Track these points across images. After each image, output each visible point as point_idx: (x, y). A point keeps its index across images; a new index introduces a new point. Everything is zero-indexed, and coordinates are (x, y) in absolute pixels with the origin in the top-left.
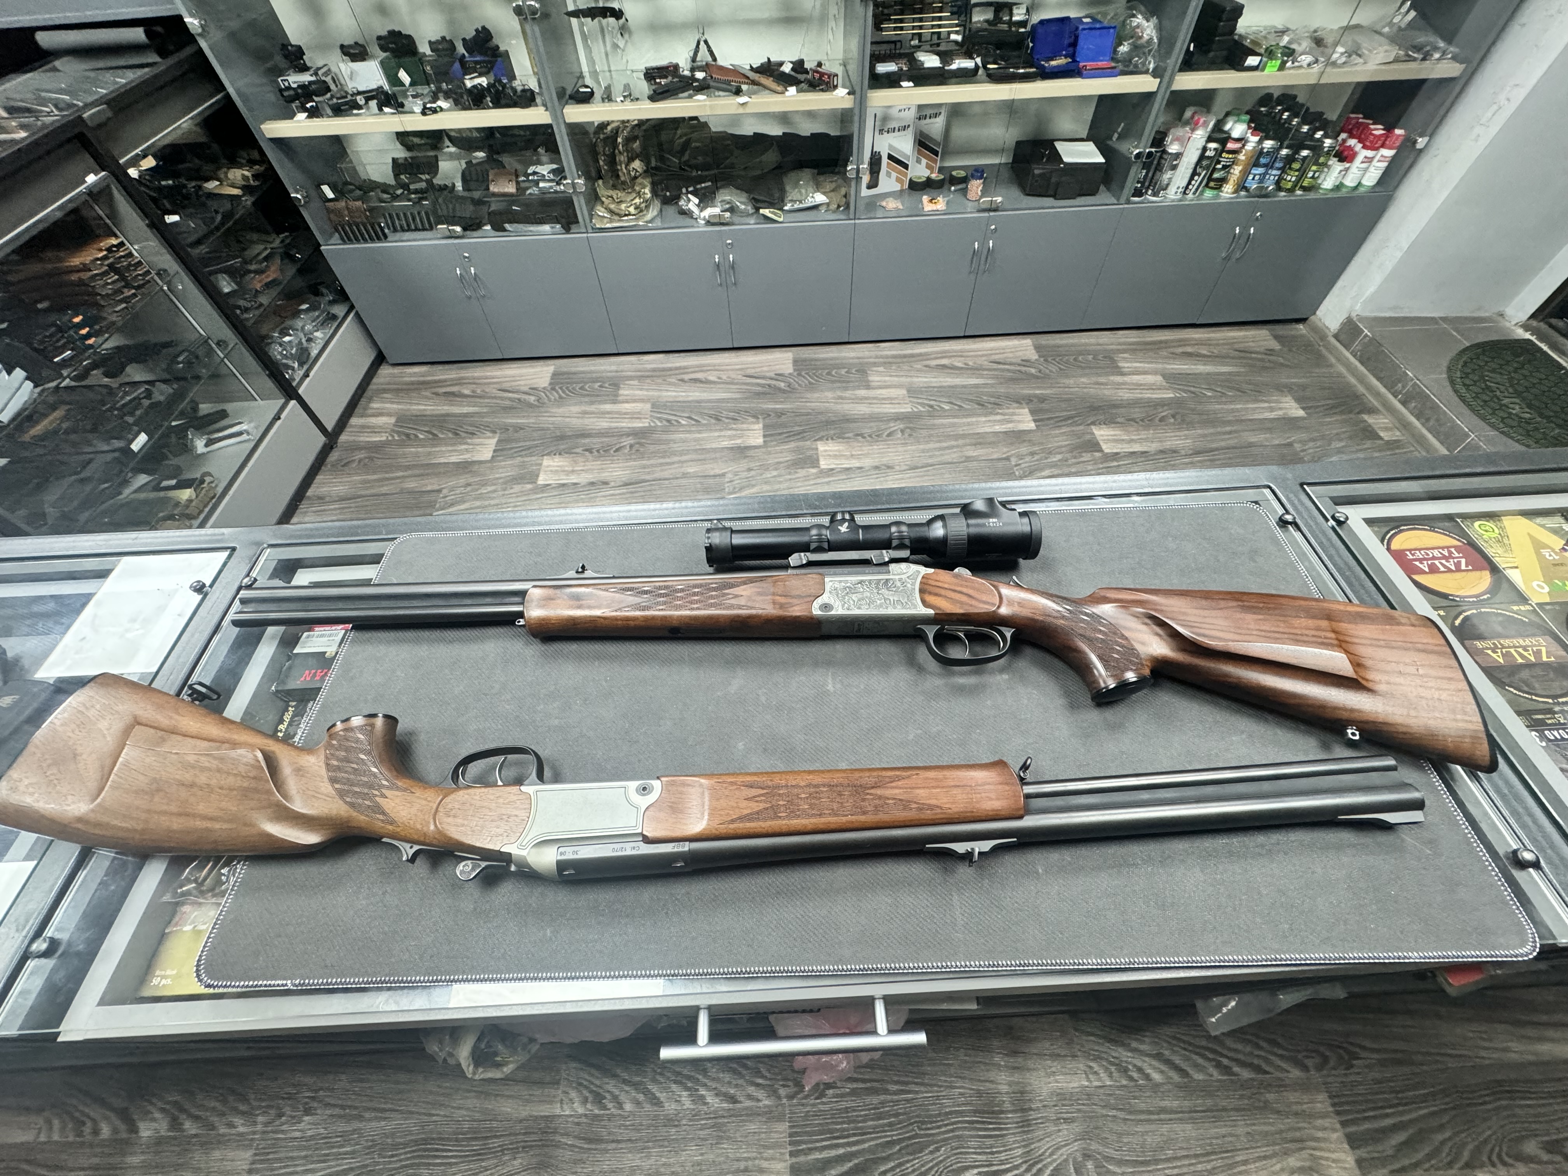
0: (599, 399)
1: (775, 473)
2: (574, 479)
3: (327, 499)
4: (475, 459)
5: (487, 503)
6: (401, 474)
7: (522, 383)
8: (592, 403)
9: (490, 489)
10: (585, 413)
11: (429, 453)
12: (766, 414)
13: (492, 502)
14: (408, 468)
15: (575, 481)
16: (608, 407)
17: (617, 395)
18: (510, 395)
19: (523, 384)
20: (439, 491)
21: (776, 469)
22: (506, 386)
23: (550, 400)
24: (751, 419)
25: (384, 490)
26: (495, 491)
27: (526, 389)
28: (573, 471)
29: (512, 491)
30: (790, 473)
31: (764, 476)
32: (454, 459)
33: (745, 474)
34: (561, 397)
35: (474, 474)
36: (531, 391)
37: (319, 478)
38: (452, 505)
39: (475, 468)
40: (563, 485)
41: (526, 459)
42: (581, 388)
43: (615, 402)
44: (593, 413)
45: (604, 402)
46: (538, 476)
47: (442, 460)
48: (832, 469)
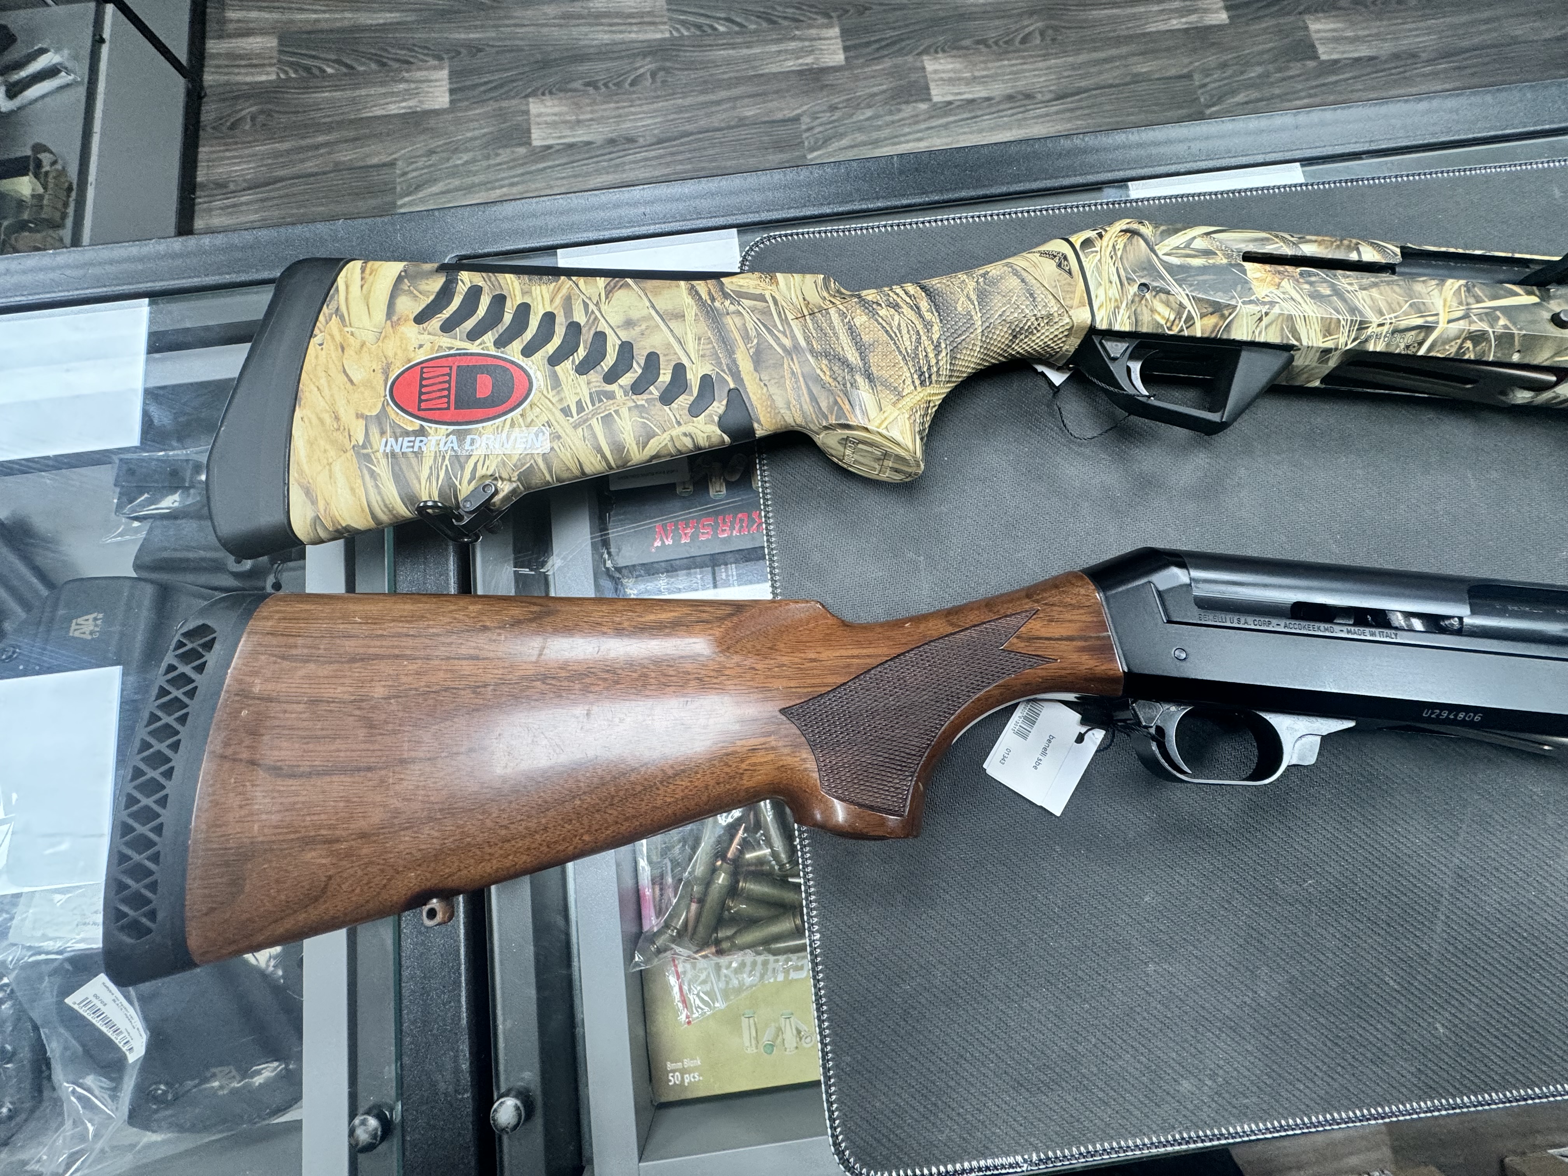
1: (869, 113)
2: (581, 135)
3: (232, 187)
4: (427, 106)
5: (468, 181)
6: (321, 139)
9: (466, 157)
11: (354, 101)
12: (843, 9)
13: (476, 180)
14: (329, 128)
15: (585, 138)
20: (392, 164)
21: (869, 106)
24: (820, 20)
25: (310, 166)
26: (474, 161)
28: (579, 122)
29: (498, 160)
30: (891, 113)
31: (855, 118)
32: (394, 109)
33: (826, 117)
35: (433, 132)
37: (204, 151)
38: (418, 188)
39: (432, 122)
40: (571, 146)
41: (505, 104)
46: (529, 131)
47: (378, 112)
48: (950, 103)
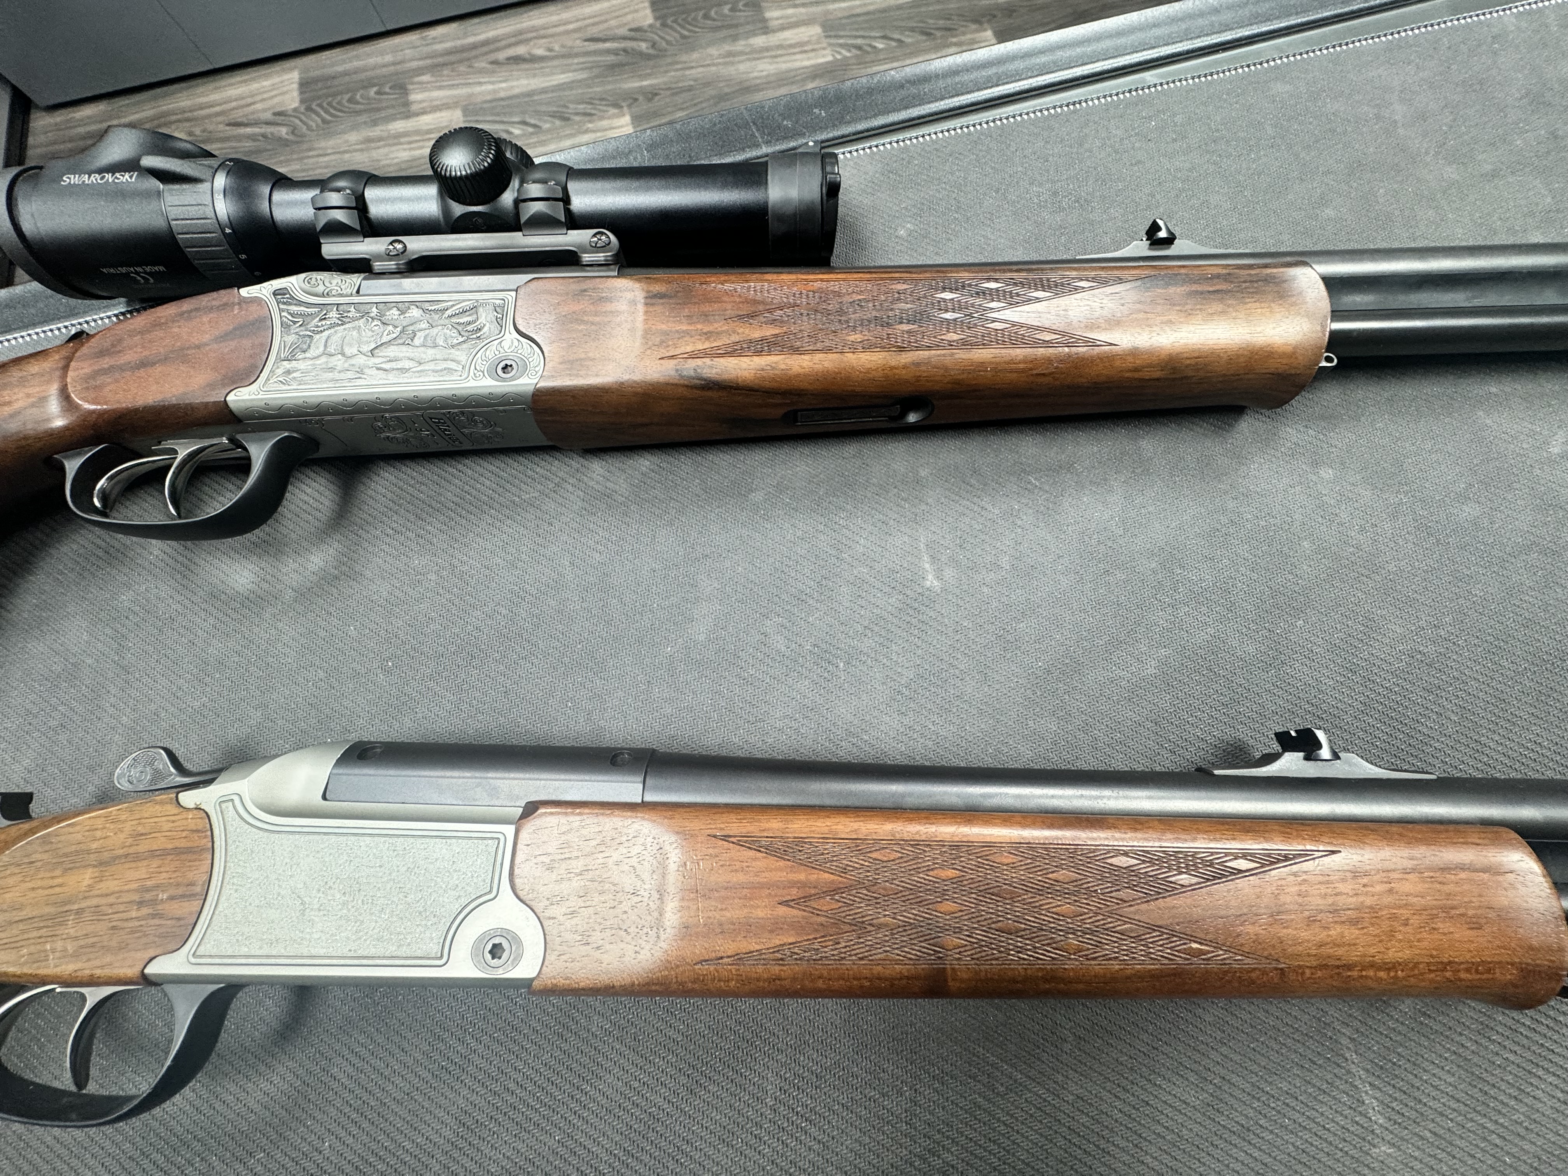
0: (383, 114)
7: (259, 106)
8: (375, 123)
10: (369, 140)
12: (631, 99)
16: (399, 126)
17: (407, 104)
18: (249, 130)
19: (262, 109)
22: (237, 115)
23: (309, 128)
24: (613, 111)
27: (268, 116)
34: (324, 121)
36: (279, 119)
42: (350, 101)
43: (408, 116)
44: (380, 139)
45: (392, 118)
